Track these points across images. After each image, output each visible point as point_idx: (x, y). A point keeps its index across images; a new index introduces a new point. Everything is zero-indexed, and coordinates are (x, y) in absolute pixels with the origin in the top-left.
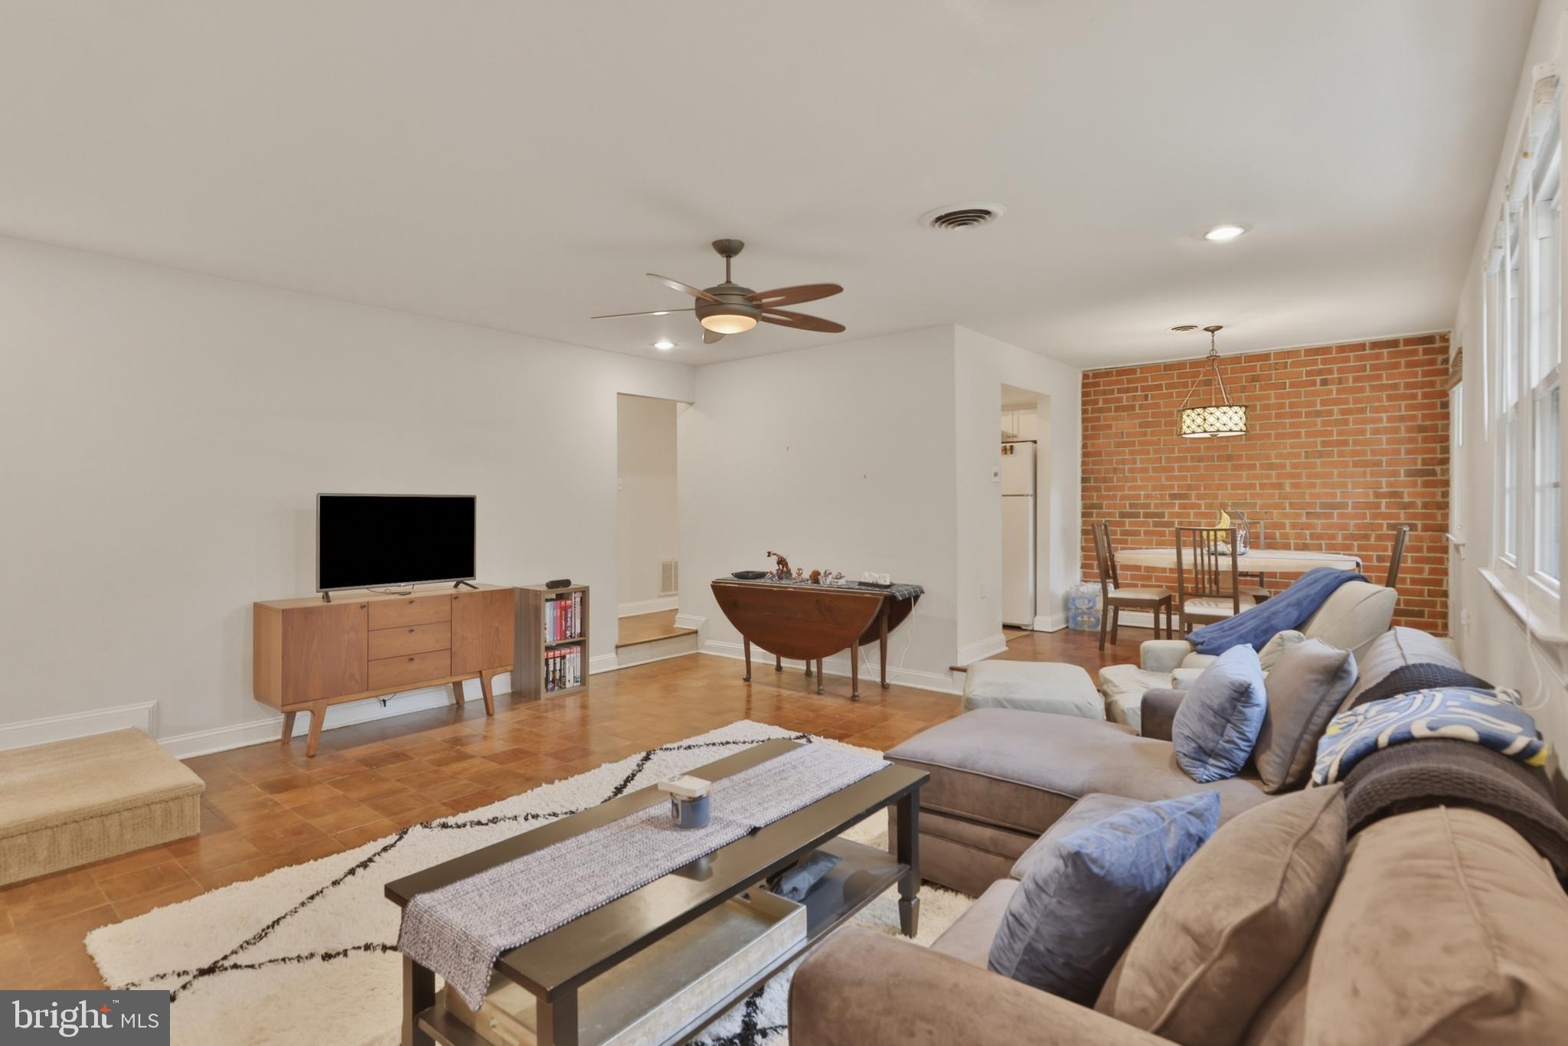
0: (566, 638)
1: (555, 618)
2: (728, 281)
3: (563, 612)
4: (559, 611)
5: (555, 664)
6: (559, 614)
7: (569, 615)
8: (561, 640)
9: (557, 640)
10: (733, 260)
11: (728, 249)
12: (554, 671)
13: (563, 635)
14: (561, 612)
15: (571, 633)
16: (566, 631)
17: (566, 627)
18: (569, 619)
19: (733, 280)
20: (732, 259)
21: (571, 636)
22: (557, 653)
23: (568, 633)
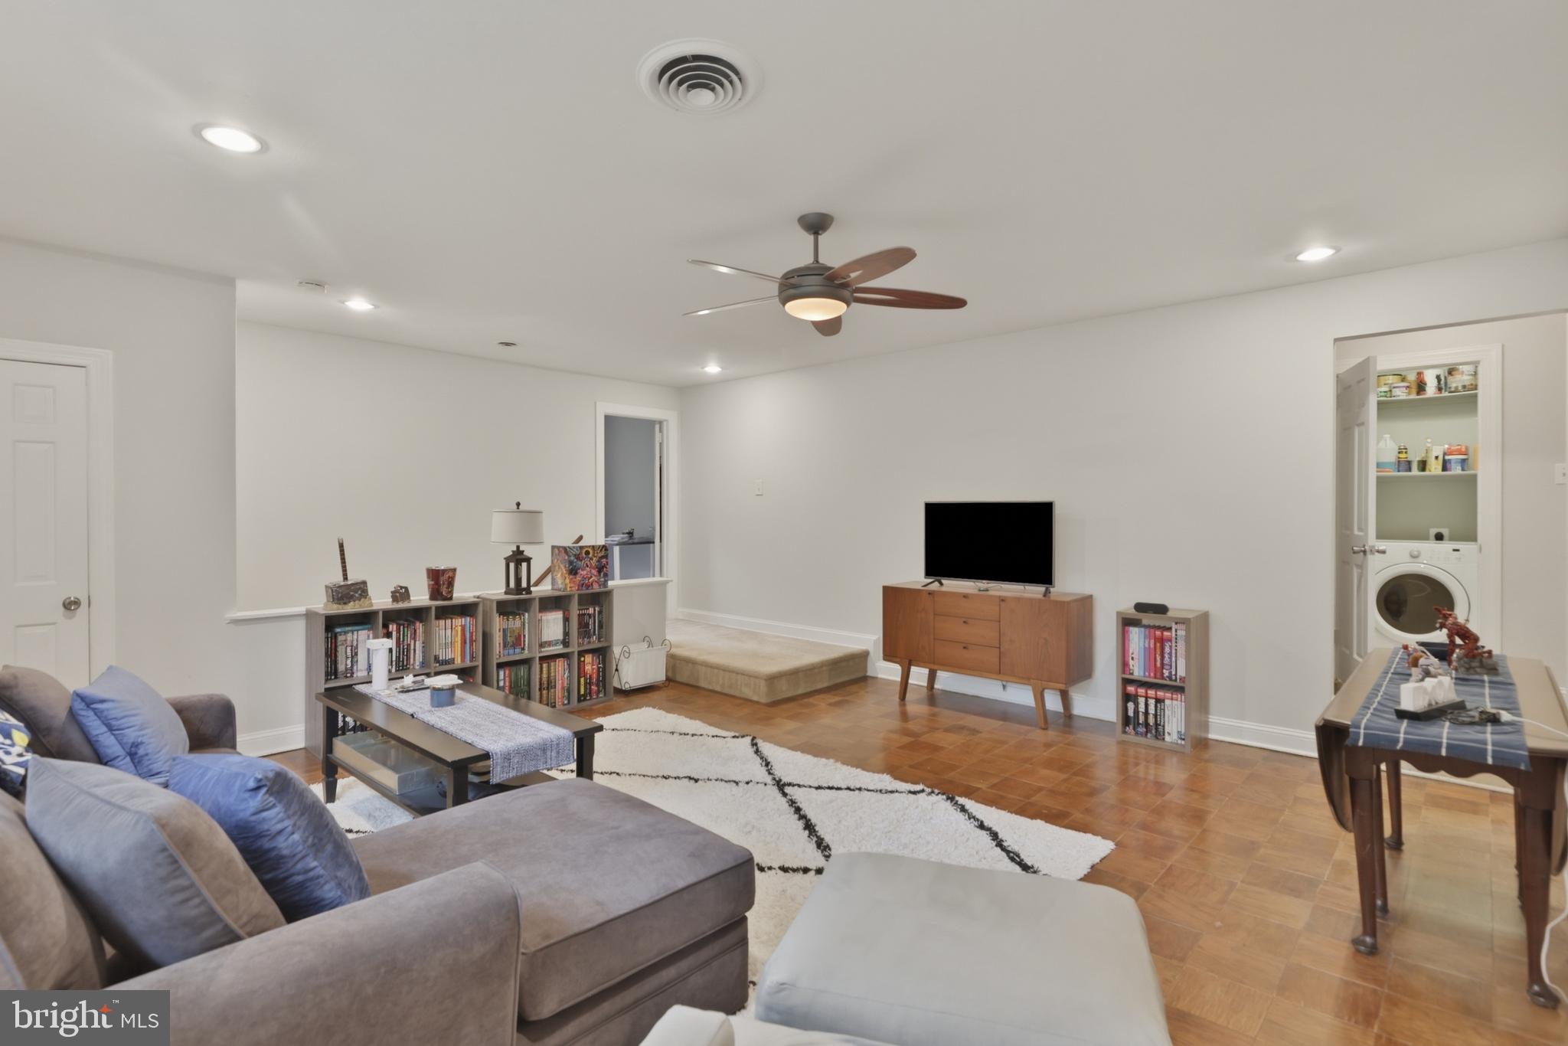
0: (1163, 678)
1: (1147, 650)
2: (816, 260)
3: (1158, 645)
4: (1152, 641)
5: (1147, 705)
6: (1152, 646)
7: (1167, 650)
8: (1155, 678)
9: (1149, 676)
10: (823, 238)
11: (817, 225)
12: (1146, 713)
13: (1159, 671)
14: (1155, 644)
15: (1170, 673)
16: (1162, 668)
17: (1162, 664)
18: (1166, 656)
19: (821, 260)
20: (820, 237)
21: (1170, 678)
22: (1151, 693)
23: (1166, 673)
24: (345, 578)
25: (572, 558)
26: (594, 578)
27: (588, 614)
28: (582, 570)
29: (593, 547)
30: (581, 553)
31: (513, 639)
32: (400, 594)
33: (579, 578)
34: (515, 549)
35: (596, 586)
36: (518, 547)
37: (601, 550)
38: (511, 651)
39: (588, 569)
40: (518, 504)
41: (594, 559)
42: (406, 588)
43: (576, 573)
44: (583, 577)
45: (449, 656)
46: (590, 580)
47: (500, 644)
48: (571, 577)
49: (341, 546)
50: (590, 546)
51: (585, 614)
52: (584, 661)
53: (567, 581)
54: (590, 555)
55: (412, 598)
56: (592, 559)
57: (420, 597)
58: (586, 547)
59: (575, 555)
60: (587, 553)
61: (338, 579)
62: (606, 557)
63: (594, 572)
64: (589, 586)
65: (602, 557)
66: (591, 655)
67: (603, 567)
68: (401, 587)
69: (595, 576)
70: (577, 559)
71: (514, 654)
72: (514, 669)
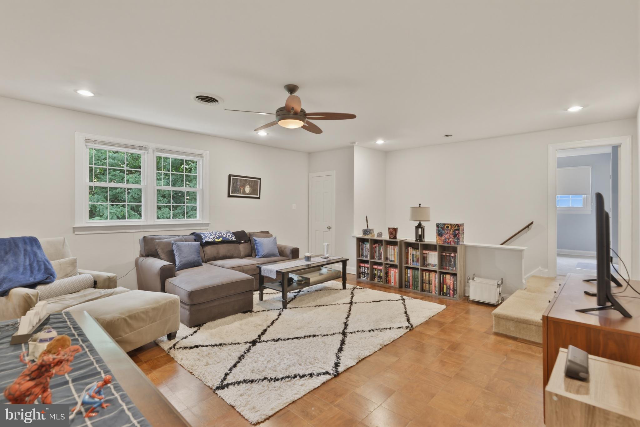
24: (368, 228)
25: (440, 229)
26: (451, 239)
27: (452, 256)
28: (445, 235)
29: (451, 225)
30: (444, 227)
31: (416, 259)
32: (380, 234)
33: (443, 238)
34: (419, 223)
35: (452, 243)
36: (420, 222)
37: (455, 226)
38: (415, 264)
39: (448, 235)
40: (420, 205)
41: (451, 230)
42: (382, 233)
43: (442, 236)
44: (446, 238)
45: (393, 259)
46: (449, 240)
47: (410, 259)
48: (439, 237)
49: (367, 218)
50: (449, 224)
51: (449, 256)
52: (446, 277)
53: (438, 239)
54: (449, 228)
55: (383, 237)
56: (450, 230)
57: (386, 237)
58: (447, 224)
59: (441, 227)
60: (448, 227)
61: (366, 228)
62: (458, 230)
63: (452, 236)
64: (449, 243)
65: (456, 230)
66: (449, 276)
67: (456, 235)
68: (381, 233)
69: (452, 238)
70: (442, 229)
71: (417, 265)
72: (414, 271)
